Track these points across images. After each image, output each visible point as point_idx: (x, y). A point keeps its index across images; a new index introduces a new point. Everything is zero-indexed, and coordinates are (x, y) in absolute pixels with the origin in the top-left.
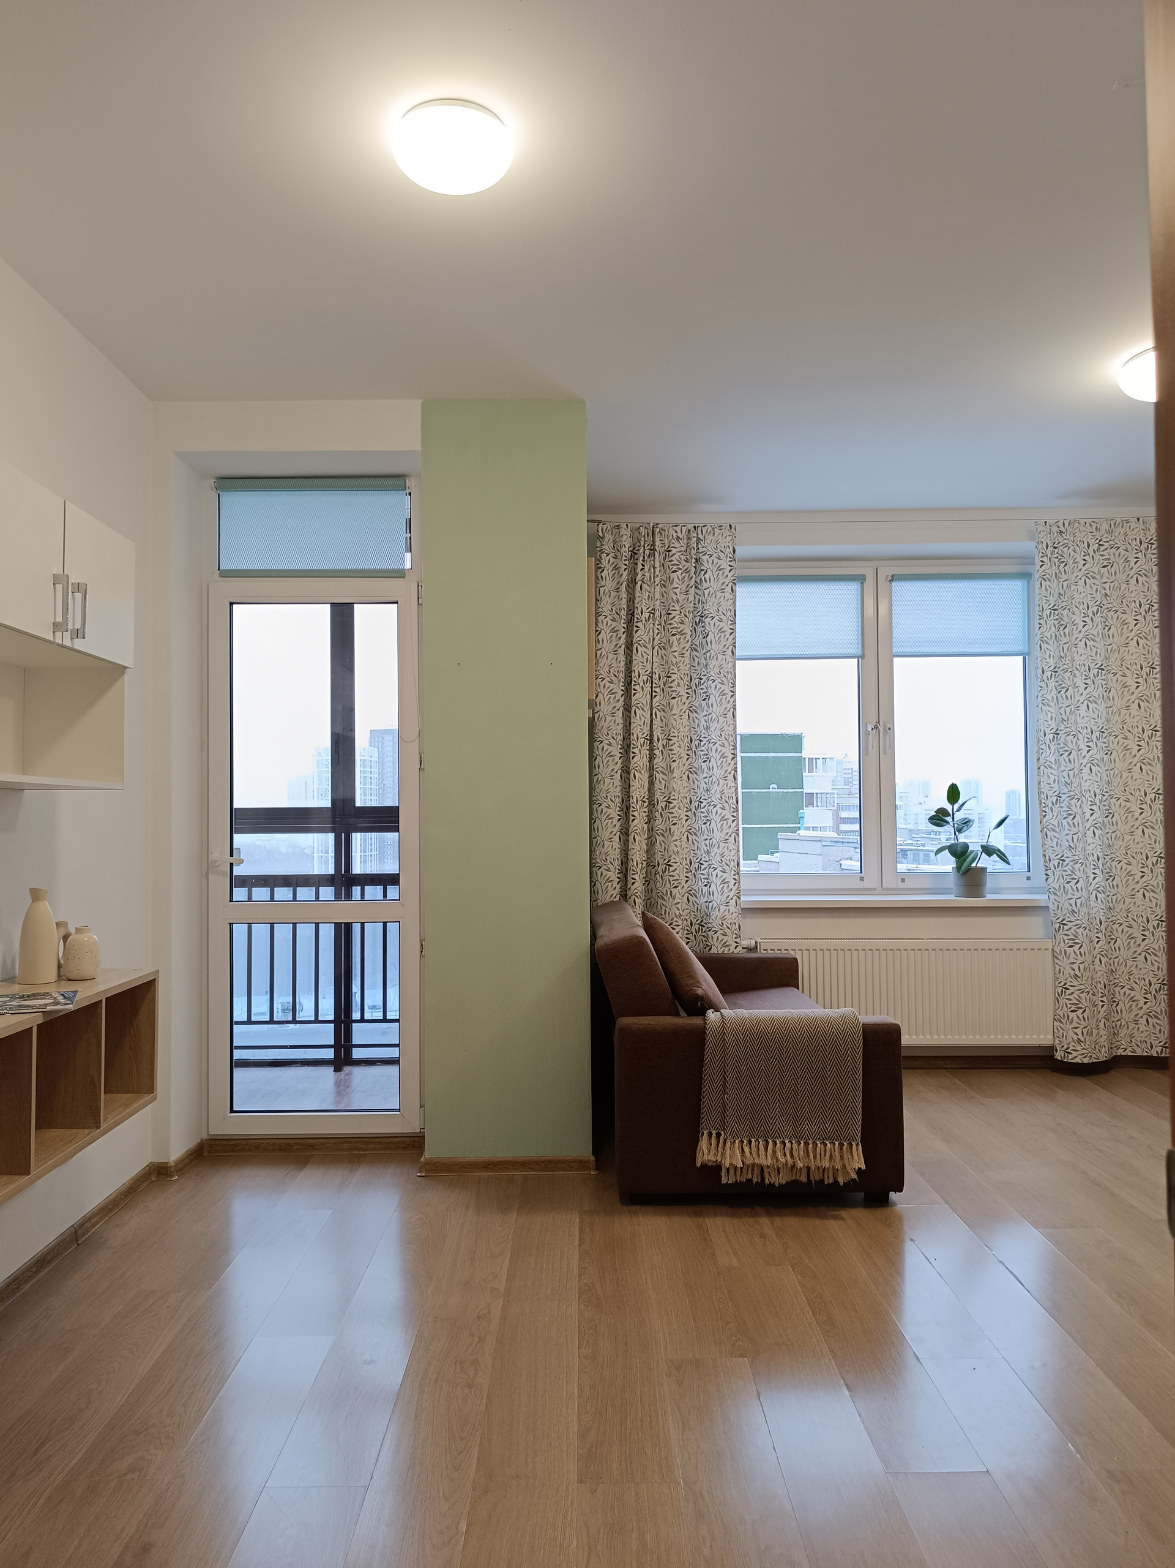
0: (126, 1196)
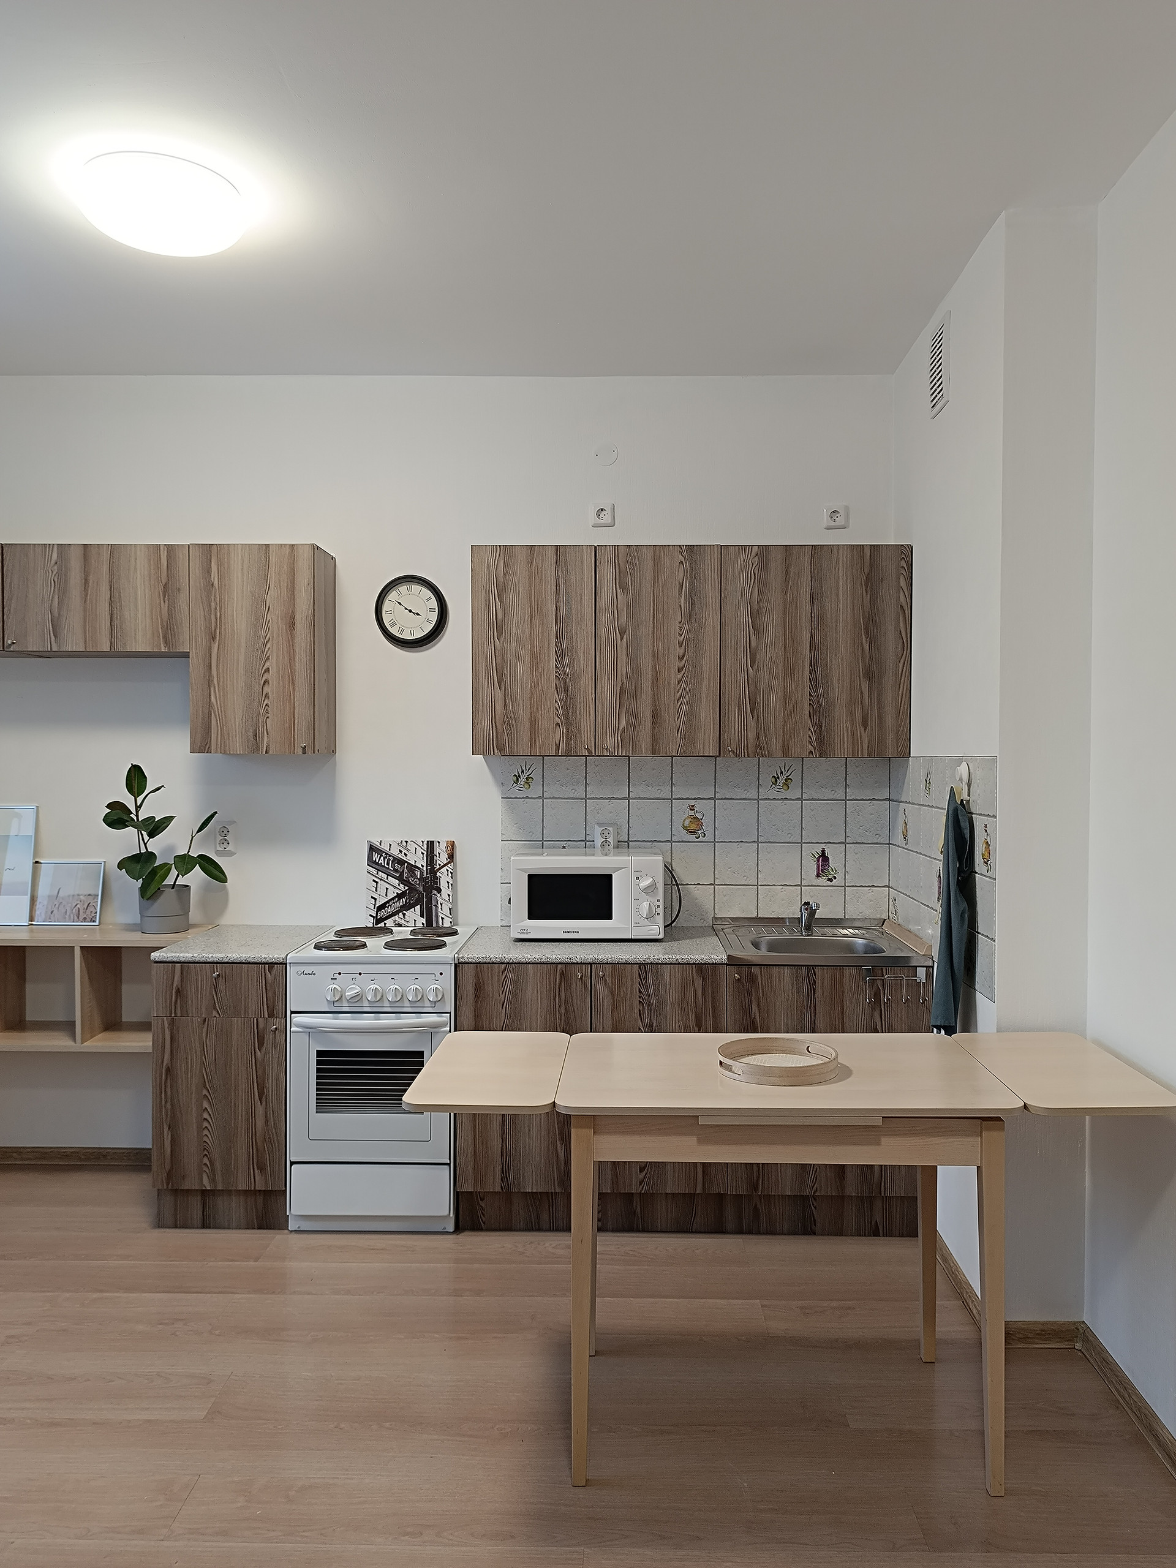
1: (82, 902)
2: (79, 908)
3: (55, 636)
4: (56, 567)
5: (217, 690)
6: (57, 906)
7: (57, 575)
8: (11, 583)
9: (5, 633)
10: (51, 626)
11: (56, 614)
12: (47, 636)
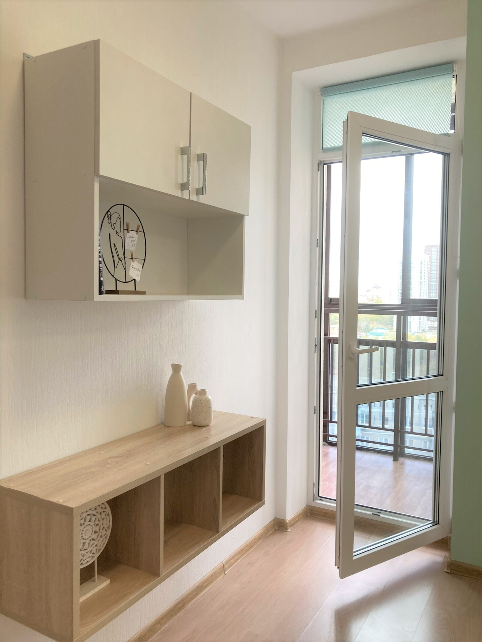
0: (258, 540)
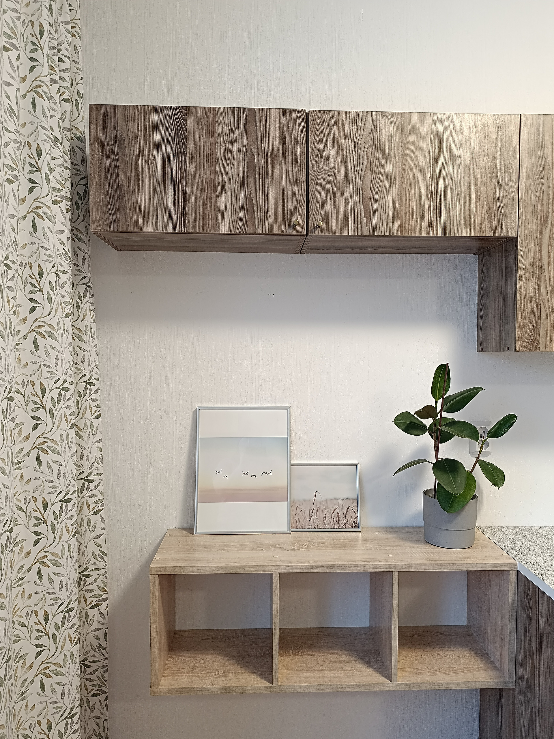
1: (341, 506)
2: (338, 513)
3: (367, 218)
4: (369, 139)
5: (547, 279)
6: (315, 511)
7: (371, 148)
8: (317, 157)
9: (310, 214)
10: (362, 207)
11: (368, 193)
12: (357, 219)
